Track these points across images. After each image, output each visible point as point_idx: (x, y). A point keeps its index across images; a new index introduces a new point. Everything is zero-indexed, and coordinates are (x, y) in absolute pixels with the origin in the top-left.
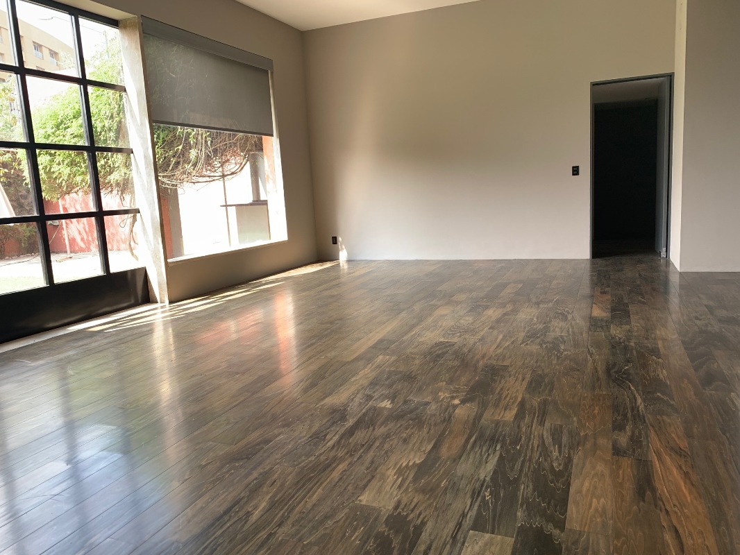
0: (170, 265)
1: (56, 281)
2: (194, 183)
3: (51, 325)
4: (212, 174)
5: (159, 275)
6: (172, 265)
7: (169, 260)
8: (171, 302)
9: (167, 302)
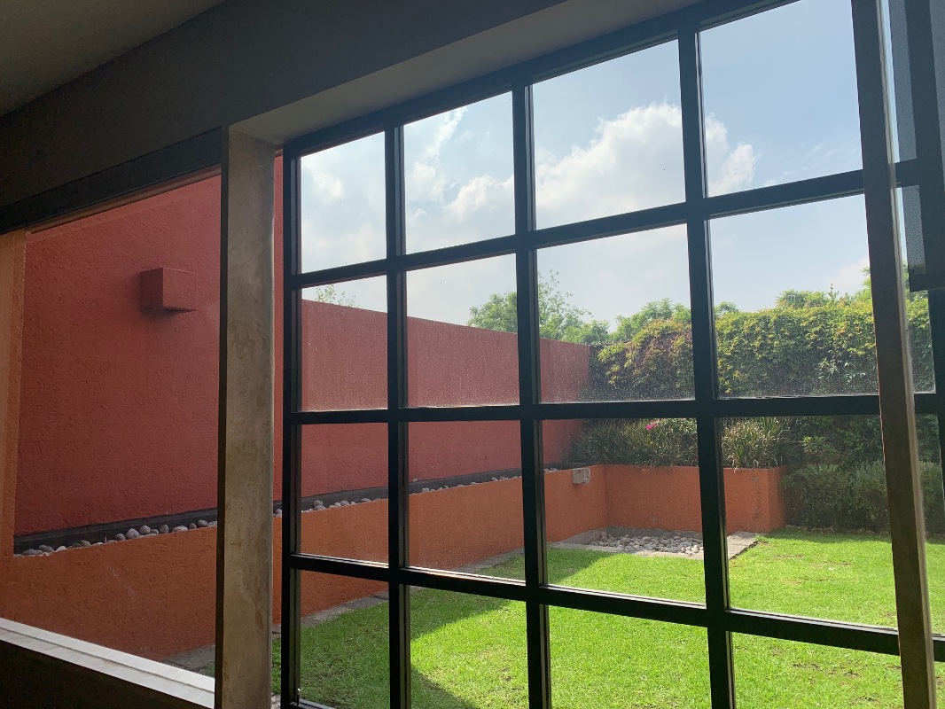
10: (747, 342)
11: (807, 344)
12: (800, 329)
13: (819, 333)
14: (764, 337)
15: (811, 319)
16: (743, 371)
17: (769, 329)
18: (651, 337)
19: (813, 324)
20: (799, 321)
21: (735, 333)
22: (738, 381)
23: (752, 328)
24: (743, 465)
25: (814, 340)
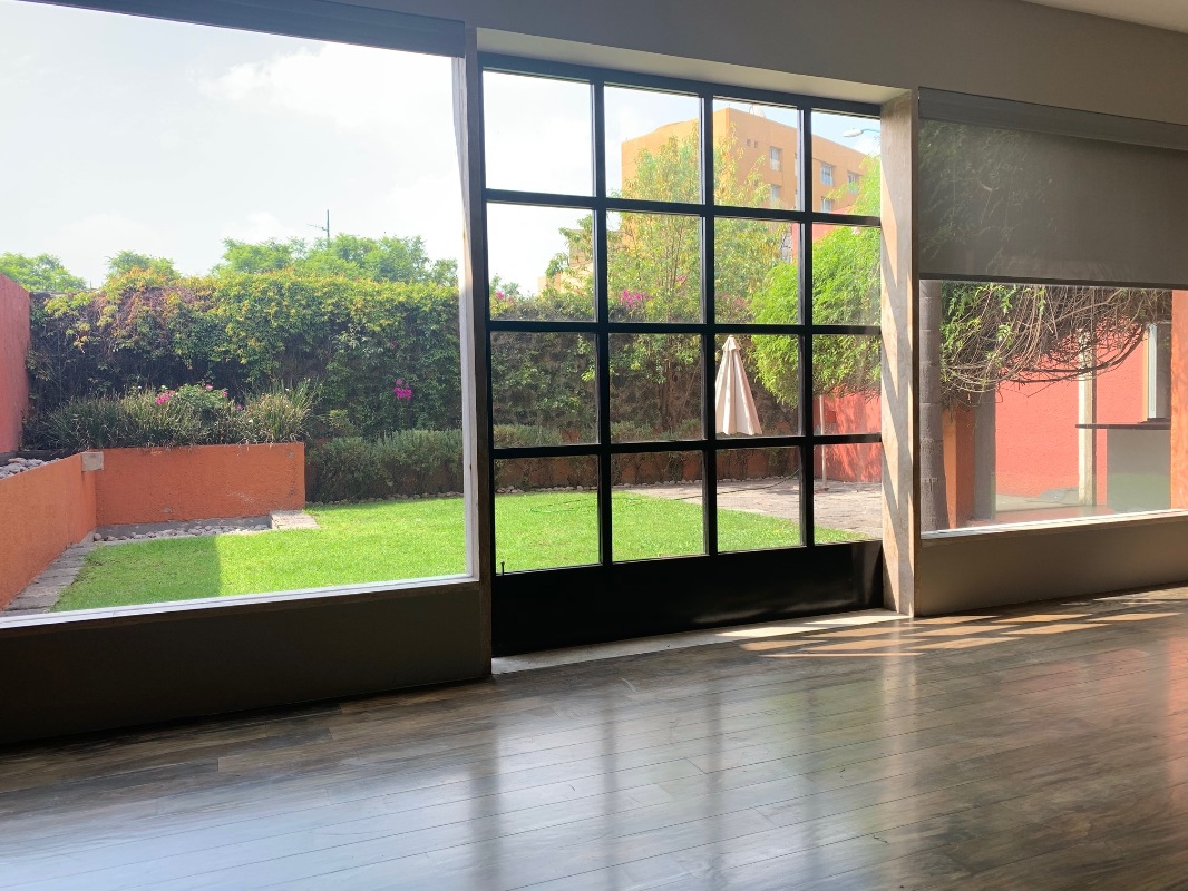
0: (925, 545)
1: (721, 548)
2: (1024, 382)
3: (703, 620)
4: (1061, 367)
5: (903, 559)
6: (930, 544)
7: (926, 533)
8: (918, 616)
9: (911, 615)
10: (259, 307)
11: (322, 315)
12: (314, 299)
13: (336, 305)
14: (279, 304)
15: (325, 290)
16: (258, 340)
17: (282, 295)
18: (133, 290)
19: (328, 295)
20: (314, 290)
21: (244, 295)
22: (254, 350)
23: (264, 292)
24: (277, 441)
25: (331, 312)
